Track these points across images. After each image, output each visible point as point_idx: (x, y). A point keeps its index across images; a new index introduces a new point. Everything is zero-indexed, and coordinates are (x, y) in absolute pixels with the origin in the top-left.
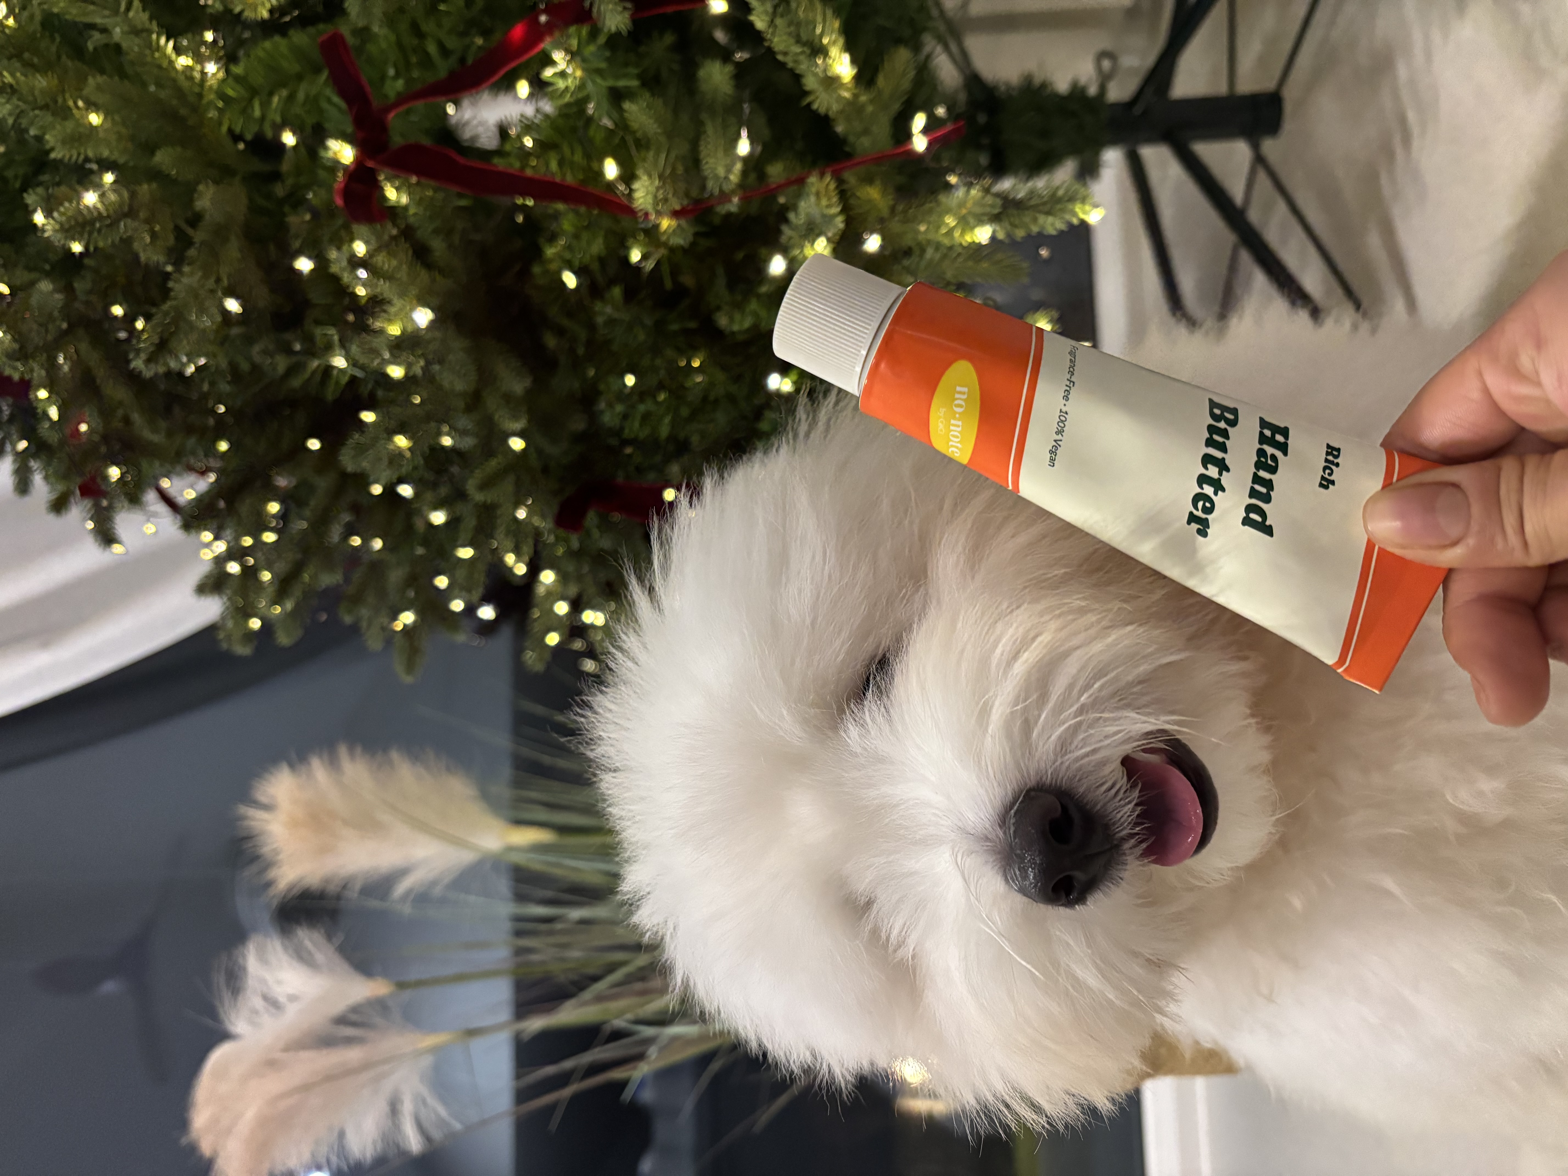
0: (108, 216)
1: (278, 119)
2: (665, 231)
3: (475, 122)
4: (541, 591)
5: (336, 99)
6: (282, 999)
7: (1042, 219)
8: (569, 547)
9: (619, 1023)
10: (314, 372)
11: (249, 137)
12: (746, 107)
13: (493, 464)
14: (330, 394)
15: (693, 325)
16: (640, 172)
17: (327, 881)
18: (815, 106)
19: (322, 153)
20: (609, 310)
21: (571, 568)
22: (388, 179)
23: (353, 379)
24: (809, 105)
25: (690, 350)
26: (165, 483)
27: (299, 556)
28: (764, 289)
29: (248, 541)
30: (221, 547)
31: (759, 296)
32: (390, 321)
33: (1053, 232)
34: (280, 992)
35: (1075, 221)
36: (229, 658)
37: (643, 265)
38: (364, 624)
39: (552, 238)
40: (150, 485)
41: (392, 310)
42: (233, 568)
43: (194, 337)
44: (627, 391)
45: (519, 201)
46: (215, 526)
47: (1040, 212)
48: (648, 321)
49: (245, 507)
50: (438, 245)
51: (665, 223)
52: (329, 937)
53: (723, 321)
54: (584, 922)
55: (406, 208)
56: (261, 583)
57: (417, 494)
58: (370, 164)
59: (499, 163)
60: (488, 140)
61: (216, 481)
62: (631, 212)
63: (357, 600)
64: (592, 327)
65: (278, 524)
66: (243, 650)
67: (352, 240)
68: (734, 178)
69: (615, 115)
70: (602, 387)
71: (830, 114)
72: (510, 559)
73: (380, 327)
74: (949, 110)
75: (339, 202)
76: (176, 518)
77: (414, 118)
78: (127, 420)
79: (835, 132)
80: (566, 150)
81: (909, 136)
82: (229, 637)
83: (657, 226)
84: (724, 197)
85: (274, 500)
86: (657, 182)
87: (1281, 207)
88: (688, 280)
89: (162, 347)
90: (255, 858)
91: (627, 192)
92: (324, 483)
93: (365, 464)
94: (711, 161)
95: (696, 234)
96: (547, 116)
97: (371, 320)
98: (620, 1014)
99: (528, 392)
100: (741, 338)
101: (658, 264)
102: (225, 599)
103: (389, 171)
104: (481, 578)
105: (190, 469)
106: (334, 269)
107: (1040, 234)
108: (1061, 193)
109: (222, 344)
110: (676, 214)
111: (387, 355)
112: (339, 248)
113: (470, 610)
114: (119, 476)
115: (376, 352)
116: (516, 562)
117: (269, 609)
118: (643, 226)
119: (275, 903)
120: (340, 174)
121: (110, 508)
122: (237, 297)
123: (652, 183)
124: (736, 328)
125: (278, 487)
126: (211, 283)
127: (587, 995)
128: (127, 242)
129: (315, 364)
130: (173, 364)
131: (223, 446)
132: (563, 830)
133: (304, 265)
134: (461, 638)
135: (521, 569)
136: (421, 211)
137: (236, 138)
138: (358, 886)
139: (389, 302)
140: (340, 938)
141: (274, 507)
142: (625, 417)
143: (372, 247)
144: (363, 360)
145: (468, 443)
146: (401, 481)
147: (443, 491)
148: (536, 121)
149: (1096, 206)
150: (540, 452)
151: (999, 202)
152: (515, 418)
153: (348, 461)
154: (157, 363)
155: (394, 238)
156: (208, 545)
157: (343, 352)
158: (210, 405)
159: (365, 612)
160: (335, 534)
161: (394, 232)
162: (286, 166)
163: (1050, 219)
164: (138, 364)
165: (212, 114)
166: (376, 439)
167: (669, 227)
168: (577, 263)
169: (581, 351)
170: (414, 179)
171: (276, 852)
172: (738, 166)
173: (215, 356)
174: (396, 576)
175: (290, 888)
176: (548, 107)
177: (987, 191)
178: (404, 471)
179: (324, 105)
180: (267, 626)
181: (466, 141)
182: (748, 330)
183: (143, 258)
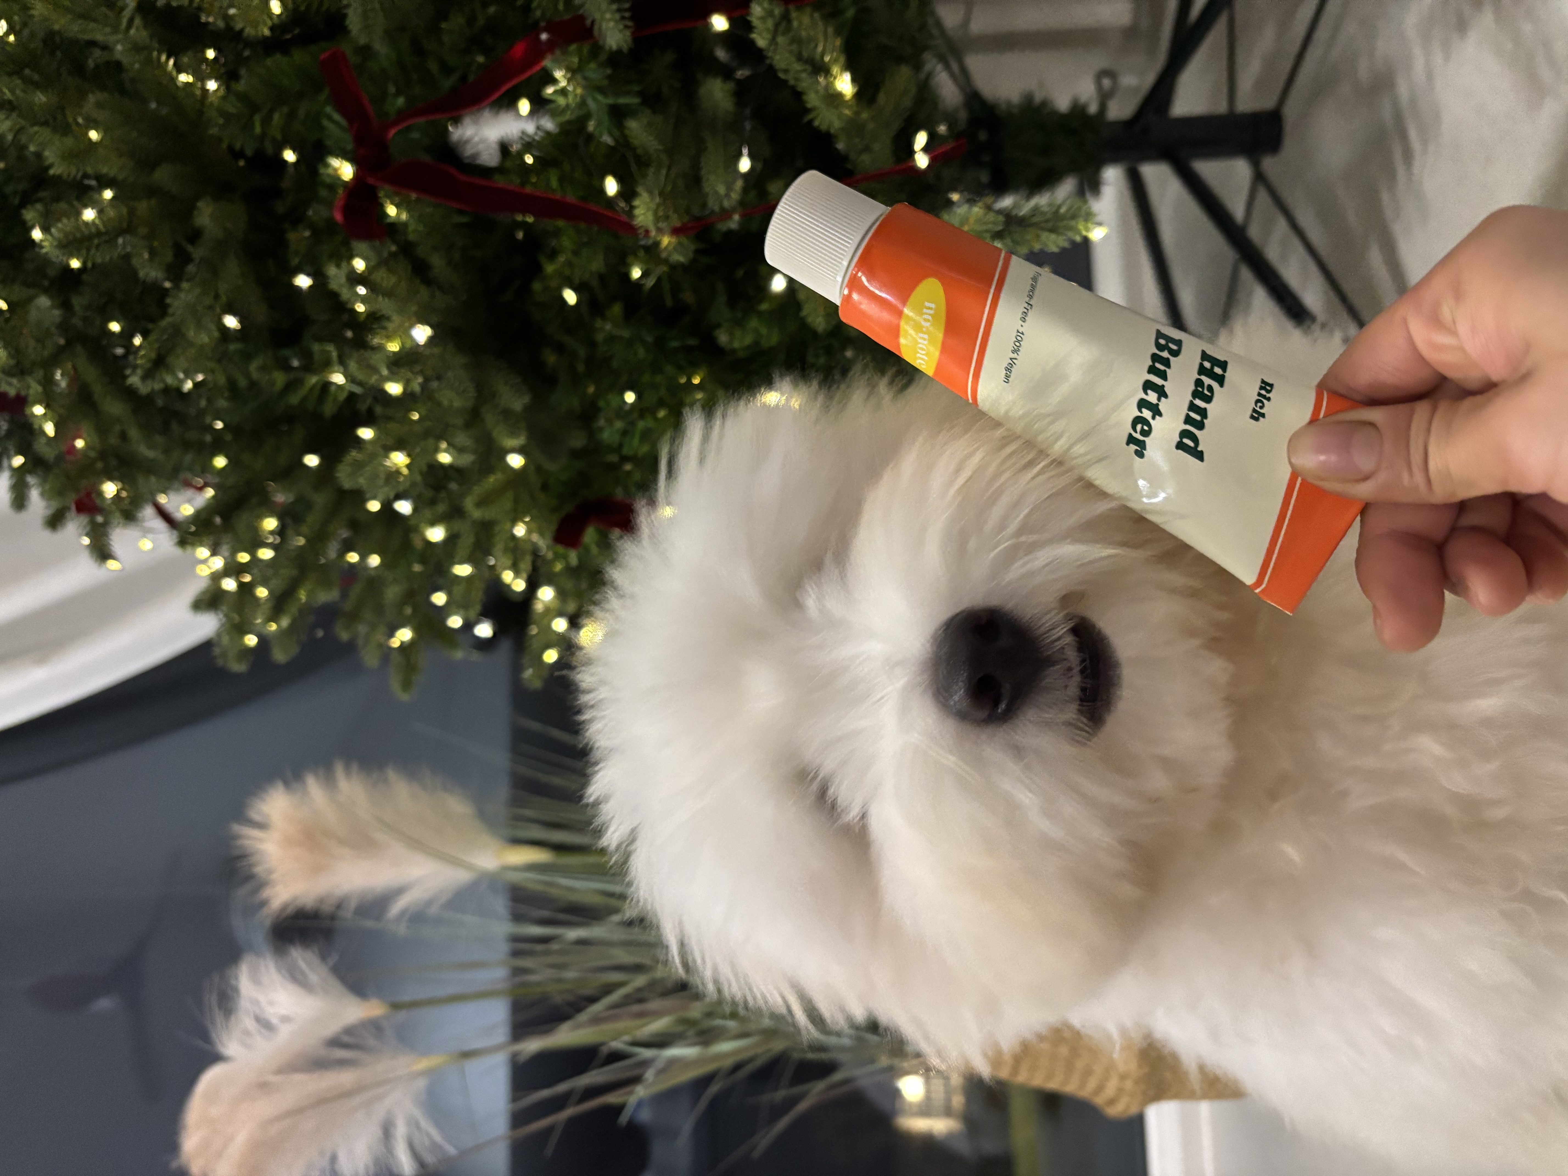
0: (107, 233)
1: (279, 137)
2: (666, 248)
3: (476, 139)
4: (539, 607)
5: (337, 117)
6: (274, 1021)
7: (1045, 236)
8: (567, 563)
9: (617, 1045)
10: (312, 389)
11: (249, 152)
12: (748, 126)
13: (492, 480)
14: (329, 409)
15: (692, 342)
16: (640, 189)
17: (321, 900)
18: (816, 123)
19: (322, 170)
20: (608, 327)
21: (569, 585)
22: (387, 196)
23: (352, 396)
24: (811, 122)
25: (692, 367)
26: (162, 499)
27: (295, 572)
28: (764, 306)
29: (244, 557)
30: (218, 563)
31: (760, 314)
32: (389, 338)
33: (1055, 249)
34: (272, 1013)
35: (1078, 239)
36: (223, 674)
37: (643, 282)
38: (360, 642)
39: (553, 255)
40: (146, 501)
41: (391, 326)
42: (229, 585)
43: (192, 351)
44: (627, 408)
45: (519, 218)
46: (211, 543)
47: (1043, 229)
48: (649, 339)
49: (241, 521)
50: (437, 262)
51: (666, 240)
52: (323, 957)
53: (723, 338)
54: (582, 942)
55: (405, 225)
56: (257, 599)
57: (415, 510)
58: (371, 181)
59: (500, 181)
60: (490, 158)
61: (214, 497)
62: (631, 229)
63: (353, 617)
64: (592, 344)
65: (275, 539)
66: (239, 667)
67: (351, 257)
68: (735, 196)
69: (617, 133)
70: (601, 403)
71: (832, 131)
72: (508, 576)
73: (379, 343)
74: (950, 127)
75: (338, 217)
76: (172, 534)
77: (415, 135)
78: (124, 436)
79: (836, 149)
80: (567, 167)
81: (911, 153)
82: (224, 655)
83: (657, 244)
84: (726, 214)
85: (271, 515)
86: (657, 200)
87: (1282, 224)
88: (688, 297)
89: (159, 363)
90: (250, 877)
91: (627, 209)
92: (320, 500)
93: (362, 481)
94: (712, 178)
95: (697, 252)
96: (548, 133)
97: (370, 337)
98: (616, 1036)
99: (527, 409)
100: (741, 354)
101: (659, 280)
102: (221, 616)
103: (387, 187)
104: (478, 596)
105: (188, 484)
106: (334, 285)
107: (1042, 252)
108: (1063, 210)
109: (219, 361)
110: (675, 231)
111: (385, 372)
112: (338, 266)
113: (468, 626)
114: (115, 493)
115: (375, 370)
116: (515, 578)
117: (265, 627)
118: (642, 243)
119: (268, 923)
120: (340, 191)
121: (106, 524)
122: (234, 314)
123: (652, 199)
124: (736, 345)
125: (274, 502)
126: (208, 300)
127: (583, 1017)
128: (127, 257)
129: (313, 380)
130: (169, 380)
131: (220, 462)
132: (559, 848)
133: (303, 281)
134: (459, 655)
135: (519, 585)
136: (421, 228)
137: (237, 154)
138: (353, 905)
139: (388, 319)
140: (334, 958)
141: (270, 524)
142: (625, 433)
143: (372, 263)
144: (360, 376)
145: (467, 459)
146: (399, 497)
147: (441, 508)
148: (537, 138)
149: (1100, 224)
150: (539, 469)
151: (1001, 218)
152: (513, 434)
153: (345, 477)
154: (153, 378)
155: (392, 255)
156: (205, 561)
157: (342, 369)
158: (208, 420)
159: (362, 629)
160: (332, 552)
161: (394, 248)
162: (286, 183)
163: (1053, 236)
164: (134, 380)
165: (213, 131)
166: (373, 457)
167: (669, 243)
168: (577, 281)
169: (581, 368)
170: (414, 196)
171: (270, 872)
172: (739, 184)
173: (213, 371)
174: (392, 593)
175: (284, 907)
176: (549, 124)
177: (989, 208)
178: (401, 488)
179: (325, 122)
180: (263, 640)
181: (468, 157)
182: (749, 347)
183: (142, 274)
